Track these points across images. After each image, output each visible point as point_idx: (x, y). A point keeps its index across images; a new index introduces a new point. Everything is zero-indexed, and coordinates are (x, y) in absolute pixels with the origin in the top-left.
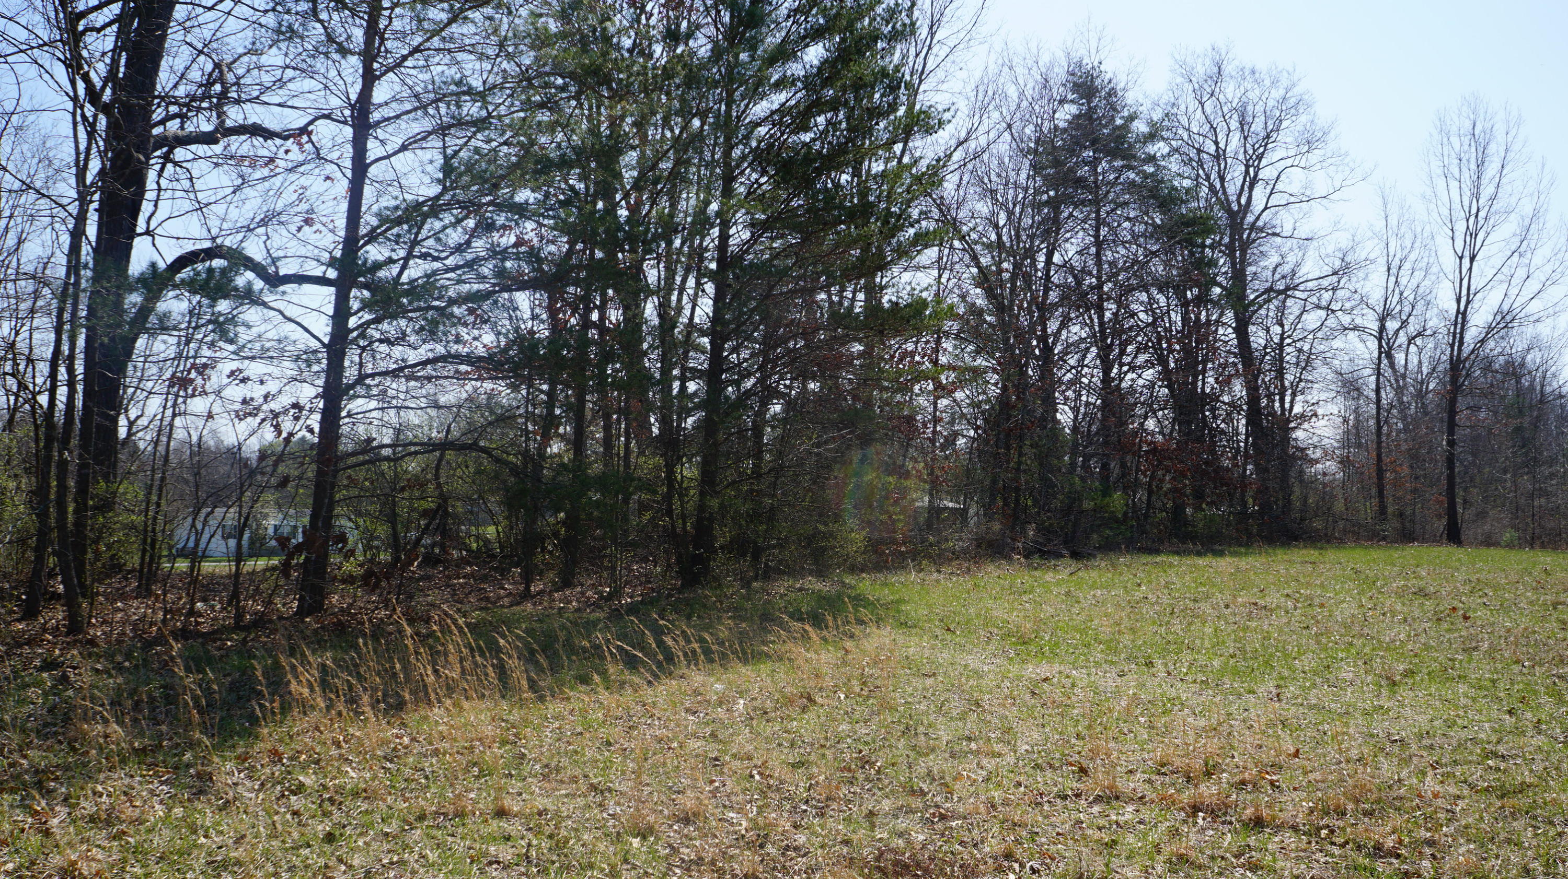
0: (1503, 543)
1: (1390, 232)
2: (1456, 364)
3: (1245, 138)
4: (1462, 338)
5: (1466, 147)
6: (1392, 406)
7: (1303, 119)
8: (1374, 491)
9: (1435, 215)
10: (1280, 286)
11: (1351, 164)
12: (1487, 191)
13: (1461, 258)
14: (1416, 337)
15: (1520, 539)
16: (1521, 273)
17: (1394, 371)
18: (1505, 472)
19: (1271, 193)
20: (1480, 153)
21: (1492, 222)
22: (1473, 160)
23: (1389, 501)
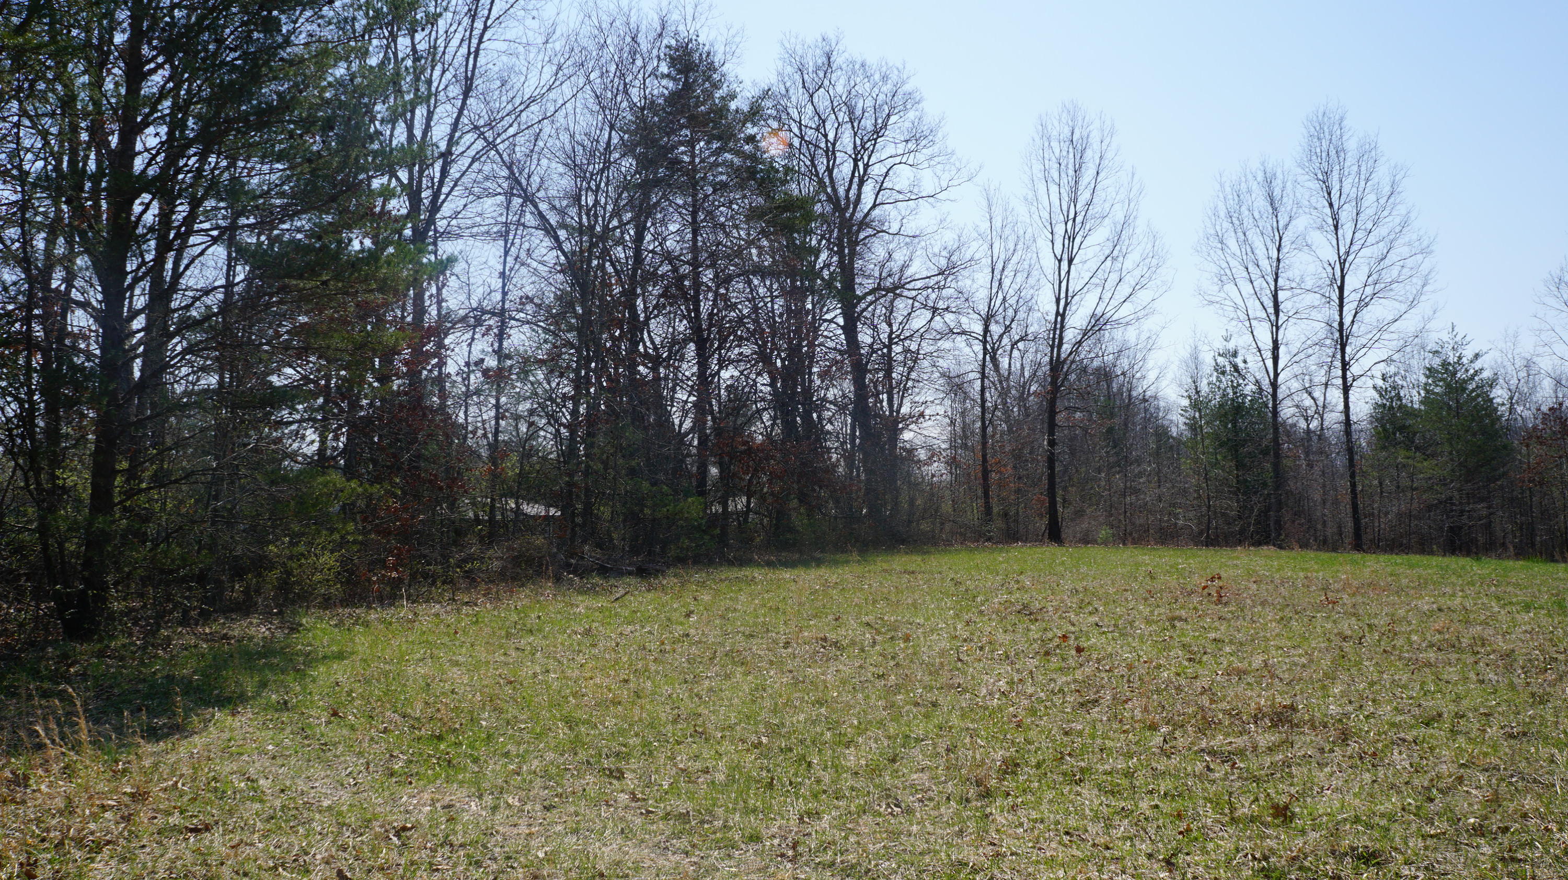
0: (1099, 541)
1: (994, 233)
2: (1056, 365)
3: (855, 134)
4: (1061, 338)
5: (1065, 153)
6: (996, 407)
7: (911, 115)
8: (980, 492)
9: (1036, 217)
10: (888, 283)
11: (958, 164)
12: (1084, 197)
13: (1060, 261)
14: (1018, 341)
15: (1114, 535)
16: (1114, 277)
17: (999, 375)
18: (1099, 471)
19: (880, 190)
20: (1078, 157)
21: (1087, 227)
22: (1071, 166)
23: (994, 502)
